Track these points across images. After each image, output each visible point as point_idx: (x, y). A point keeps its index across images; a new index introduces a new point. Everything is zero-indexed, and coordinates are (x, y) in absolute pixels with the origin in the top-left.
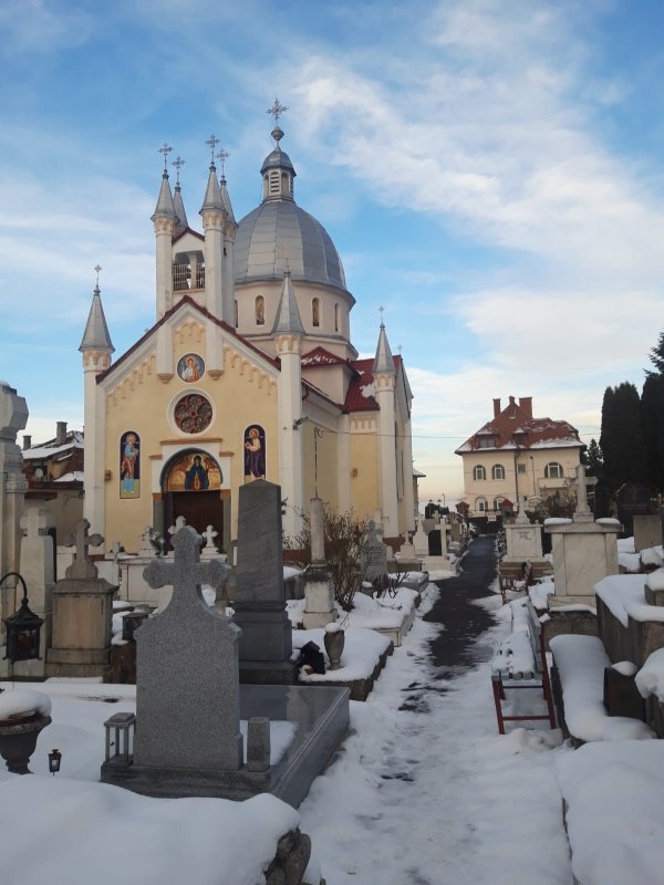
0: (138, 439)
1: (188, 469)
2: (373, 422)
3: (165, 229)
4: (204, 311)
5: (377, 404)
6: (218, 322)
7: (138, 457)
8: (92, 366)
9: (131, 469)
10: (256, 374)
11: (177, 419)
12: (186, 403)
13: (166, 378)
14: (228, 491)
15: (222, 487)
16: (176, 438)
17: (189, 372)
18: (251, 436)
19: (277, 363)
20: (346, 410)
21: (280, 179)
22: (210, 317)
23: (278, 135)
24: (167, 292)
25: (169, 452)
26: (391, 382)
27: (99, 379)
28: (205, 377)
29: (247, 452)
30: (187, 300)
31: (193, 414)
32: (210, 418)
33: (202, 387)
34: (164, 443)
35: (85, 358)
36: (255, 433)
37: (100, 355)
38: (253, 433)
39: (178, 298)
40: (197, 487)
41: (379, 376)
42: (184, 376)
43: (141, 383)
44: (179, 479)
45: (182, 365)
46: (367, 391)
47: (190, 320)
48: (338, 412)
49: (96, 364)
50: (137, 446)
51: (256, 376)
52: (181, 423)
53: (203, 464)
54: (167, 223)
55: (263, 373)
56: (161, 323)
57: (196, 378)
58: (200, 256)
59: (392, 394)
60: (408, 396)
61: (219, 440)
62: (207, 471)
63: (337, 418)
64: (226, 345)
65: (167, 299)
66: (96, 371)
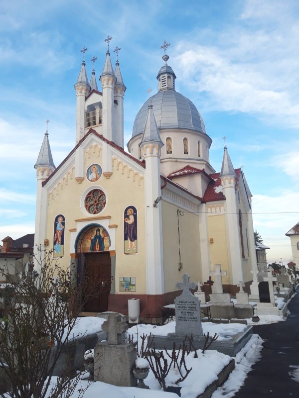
0: (64, 219)
1: (93, 238)
2: (222, 208)
3: (81, 92)
4: (101, 137)
5: (224, 196)
6: (108, 142)
7: (63, 231)
8: (40, 177)
9: (60, 239)
10: (131, 172)
11: (86, 206)
12: (91, 195)
13: (80, 180)
14: (114, 252)
15: (111, 249)
16: (85, 218)
17: (93, 176)
18: (128, 214)
19: (143, 164)
20: (203, 201)
21: (166, 80)
22: (104, 139)
23: (166, 58)
24: (81, 128)
25: (80, 226)
26: (233, 182)
27: (44, 184)
28: (102, 177)
29: (126, 224)
30: (91, 131)
31: (96, 202)
32: (105, 204)
33: (101, 184)
34: (77, 221)
35: (38, 172)
36: (131, 211)
37: (45, 170)
38: (130, 211)
39: (87, 131)
40: (98, 250)
41: (224, 178)
42: (90, 179)
43: (67, 184)
44: (88, 244)
45: (89, 172)
46: (218, 190)
47: (94, 144)
48: (198, 202)
49: (43, 175)
50: (63, 224)
51: (131, 174)
52: (88, 208)
53: (101, 234)
54: (82, 89)
55: (136, 171)
56: (77, 147)
57: (97, 179)
58: (100, 105)
59: (233, 189)
60: (249, 195)
61: (109, 217)
62: (103, 238)
63: (198, 206)
64: (114, 157)
65: (81, 132)
66: (42, 179)
